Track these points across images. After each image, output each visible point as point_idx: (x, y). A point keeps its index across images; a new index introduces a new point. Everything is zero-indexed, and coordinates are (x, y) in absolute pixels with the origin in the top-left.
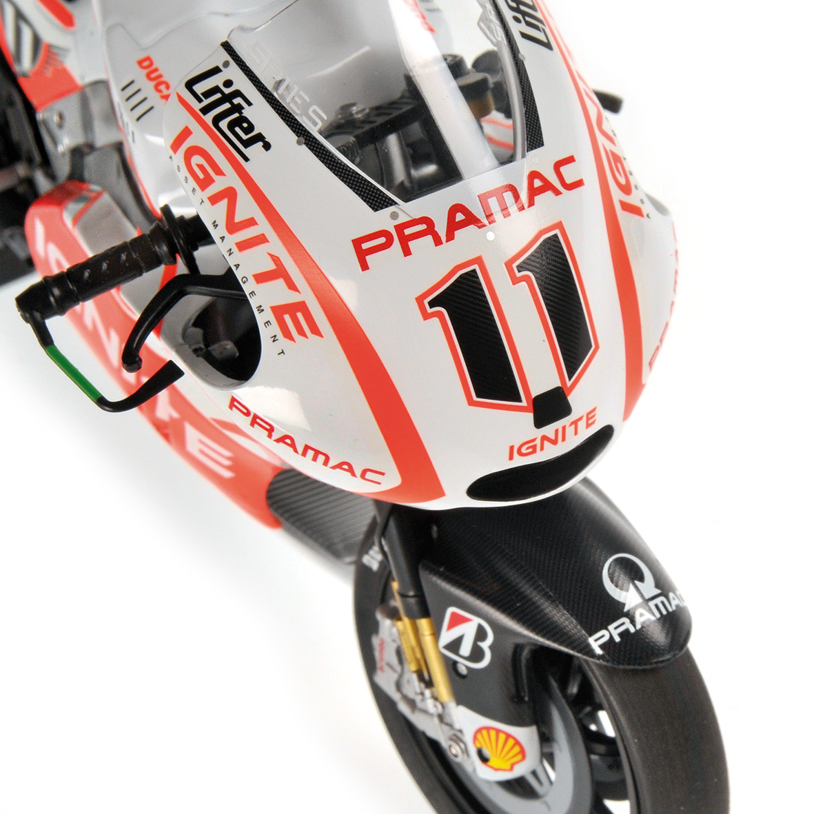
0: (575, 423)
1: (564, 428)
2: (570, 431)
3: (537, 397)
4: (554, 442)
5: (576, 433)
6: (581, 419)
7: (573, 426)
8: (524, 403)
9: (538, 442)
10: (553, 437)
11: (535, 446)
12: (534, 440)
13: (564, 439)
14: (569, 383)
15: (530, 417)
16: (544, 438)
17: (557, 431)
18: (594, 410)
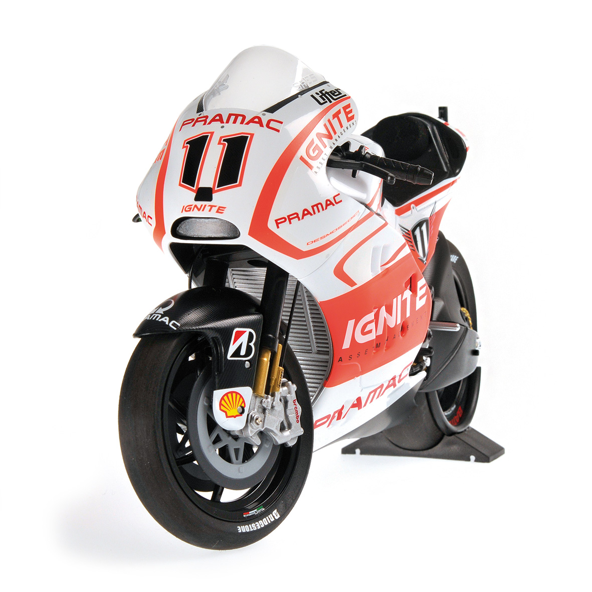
0: (212, 206)
1: (205, 206)
2: (208, 208)
3: (200, 188)
4: (199, 210)
5: (210, 211)
6: (215, 206)
7: (210, 207)
8: (194, 188)
9: (193, 207)
10: (199, 207)
11: (191, 208)
12: (192, 205)
13: (203, 210)
14: (216, 189)
15: (194, 194)
16: (196, 206)
17: (202, 205)
18: (225, 208)
